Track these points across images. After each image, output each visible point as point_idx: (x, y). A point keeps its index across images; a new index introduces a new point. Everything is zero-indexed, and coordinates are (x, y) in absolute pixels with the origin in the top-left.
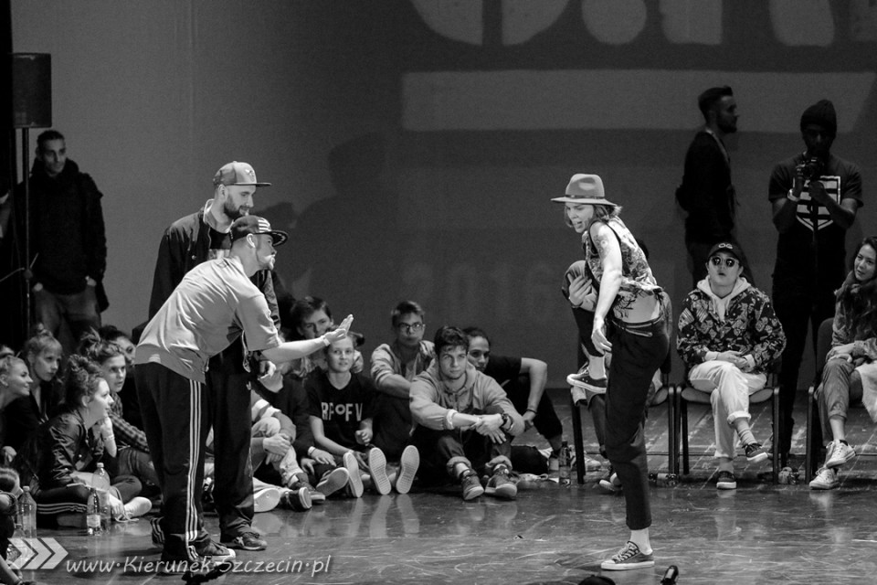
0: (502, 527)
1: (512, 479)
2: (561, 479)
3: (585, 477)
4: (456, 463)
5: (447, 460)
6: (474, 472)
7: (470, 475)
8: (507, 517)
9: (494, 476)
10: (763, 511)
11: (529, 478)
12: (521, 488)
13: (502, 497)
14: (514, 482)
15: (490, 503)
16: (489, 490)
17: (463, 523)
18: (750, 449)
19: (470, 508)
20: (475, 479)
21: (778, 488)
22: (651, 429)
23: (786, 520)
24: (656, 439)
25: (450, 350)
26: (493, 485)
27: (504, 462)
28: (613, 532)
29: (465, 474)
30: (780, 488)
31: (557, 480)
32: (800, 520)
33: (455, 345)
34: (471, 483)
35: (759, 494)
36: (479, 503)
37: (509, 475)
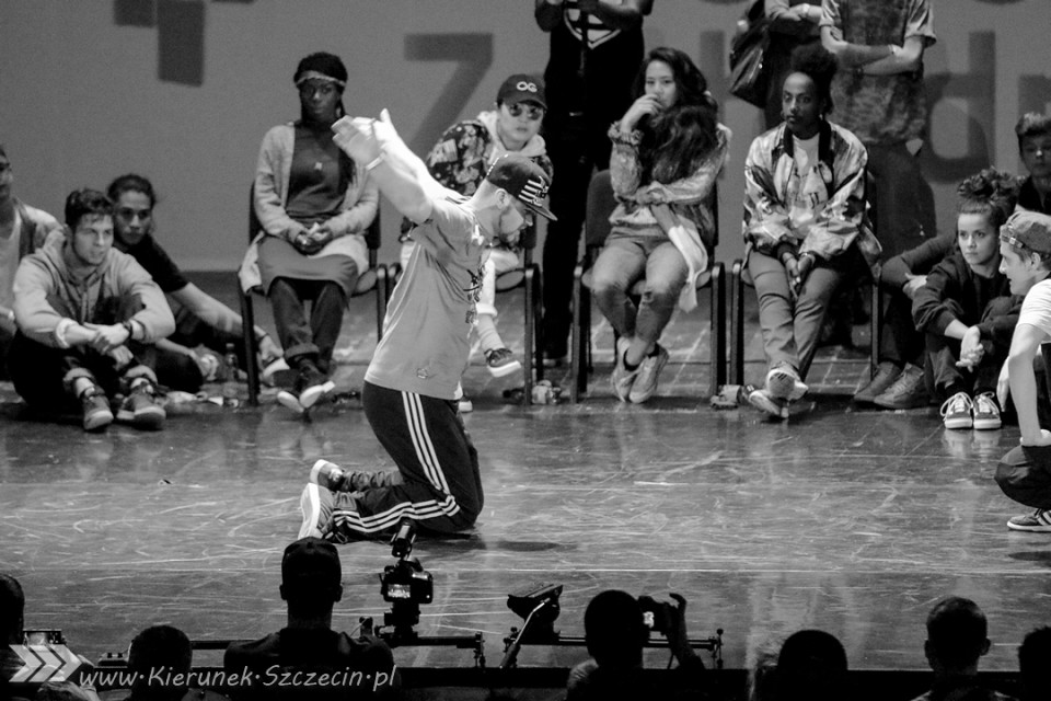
0: (145, 469)
1: (157, 400)
2: (226, 399)
3: (259, 397)
4: (76, 379)
5: (64, 374)
6: (101, 390)
7: (94, 395)
8: (147, 453)
9: (132, 396)
10: (511, 442)
11: (180, 398)
12: (172, 414)
14: (159, 404)
15: (126, 435)
16: (124, 415)
17: (84, 462)
18: (494, 357)
19: (95, 441)
20: (102, 401)
21: (532, 410)
22: (352, 327)
23: (543, 455)
24: (361, 342)
26: (130, 408)
27: (144, 376)
28: (299, 474)
29: (87, 393)
30: (535, 410)
31: (219, 401)
32: (561, 455)
33: (102, 214)
34: (94, 406)
35: (505, 419)
36: (108, 434)
37: (154, 395)
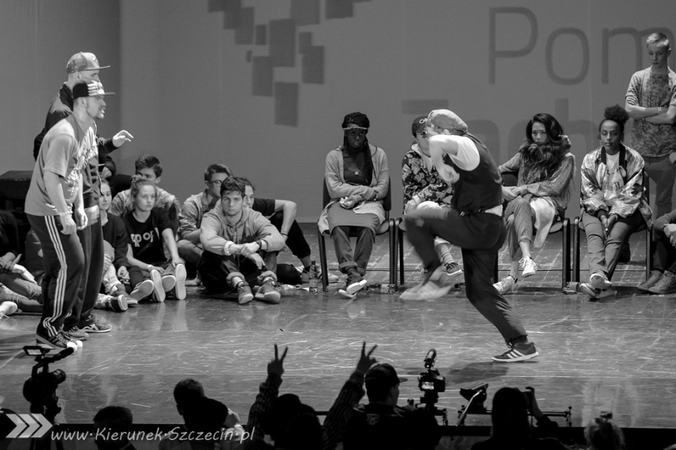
0: (270, 324)
1: (277, 288)
2: (311, 288)
3: (328, 287)
4: (233, 277)
5: (227, 275)
6: (247, 283)
7: (243, 286)
8: (273, 315)
9: (263, 286)
10: (459, 311)
11: (288, 287)
13: (268, 301)
14: (277, 290)
15: (260, 307)
17: (238, 321)
18: (449, 267)
19: (244, 309)
20: (248, 288)
22: (376, 252)
24: (380, 259)
25: (228, 194)
26: (262, 292)
27: (270, 276)
28: (350, 326)
29: (240, 284)
31: (308, 289)
33: (232, 190)
34: (244, 291)
35: (456, 299)
36: (251, 306)
37: (275, 286)
